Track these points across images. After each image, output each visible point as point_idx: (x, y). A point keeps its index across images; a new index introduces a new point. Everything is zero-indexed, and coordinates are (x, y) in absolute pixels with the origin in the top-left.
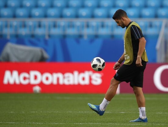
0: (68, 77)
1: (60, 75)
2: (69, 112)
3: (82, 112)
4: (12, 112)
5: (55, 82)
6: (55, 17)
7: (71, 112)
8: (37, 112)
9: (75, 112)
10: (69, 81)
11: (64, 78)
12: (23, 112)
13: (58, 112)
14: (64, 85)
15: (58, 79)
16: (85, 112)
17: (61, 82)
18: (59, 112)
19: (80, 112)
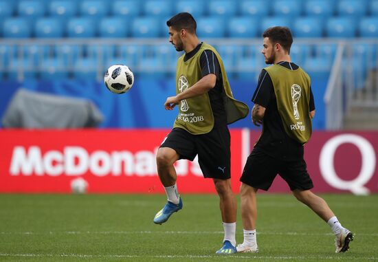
0: (144, 160)
1: (126, 156)
2: (146, 232)
3: (173, 232)
4: (28, 233)
5: (117, 171)
6: (117, 35)
7: (150, 232)
8: (79, 233)
9: (158, 232)
10: (145, 167)
11: (135, 161)
12: (51, 233)
13: (122, 232)
14: (135, 178)
15: (123, 164)
16: (179, 232)
17: (129, 170)
18: (126, 233)
19: (167, 232)
